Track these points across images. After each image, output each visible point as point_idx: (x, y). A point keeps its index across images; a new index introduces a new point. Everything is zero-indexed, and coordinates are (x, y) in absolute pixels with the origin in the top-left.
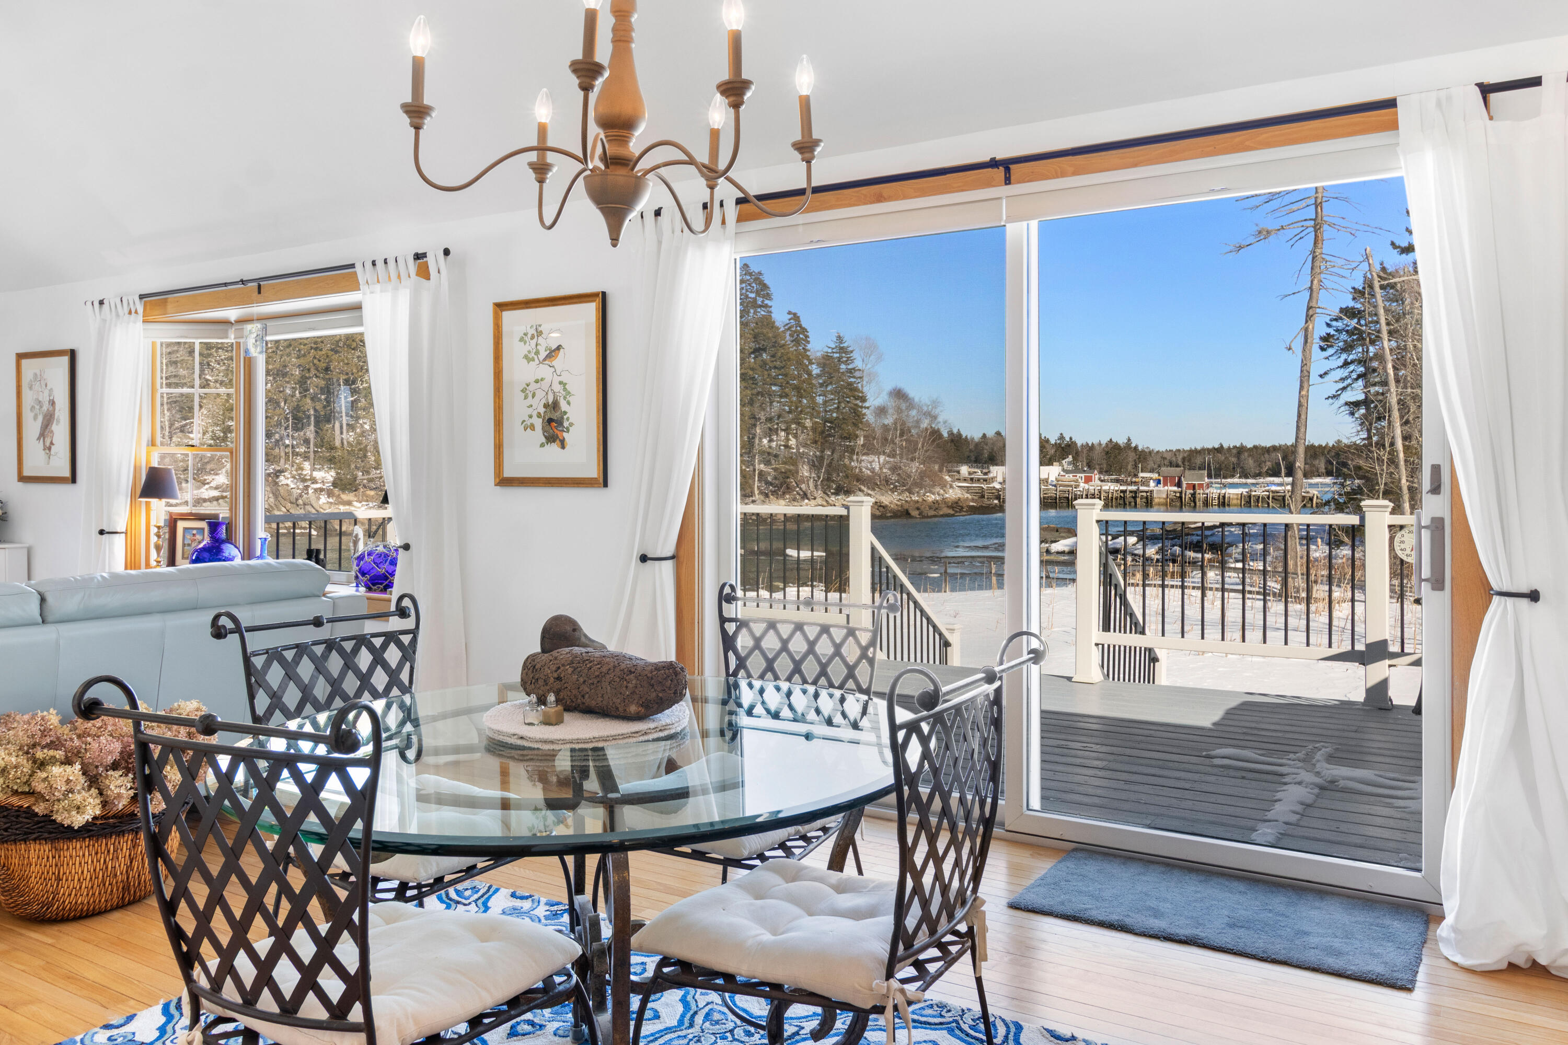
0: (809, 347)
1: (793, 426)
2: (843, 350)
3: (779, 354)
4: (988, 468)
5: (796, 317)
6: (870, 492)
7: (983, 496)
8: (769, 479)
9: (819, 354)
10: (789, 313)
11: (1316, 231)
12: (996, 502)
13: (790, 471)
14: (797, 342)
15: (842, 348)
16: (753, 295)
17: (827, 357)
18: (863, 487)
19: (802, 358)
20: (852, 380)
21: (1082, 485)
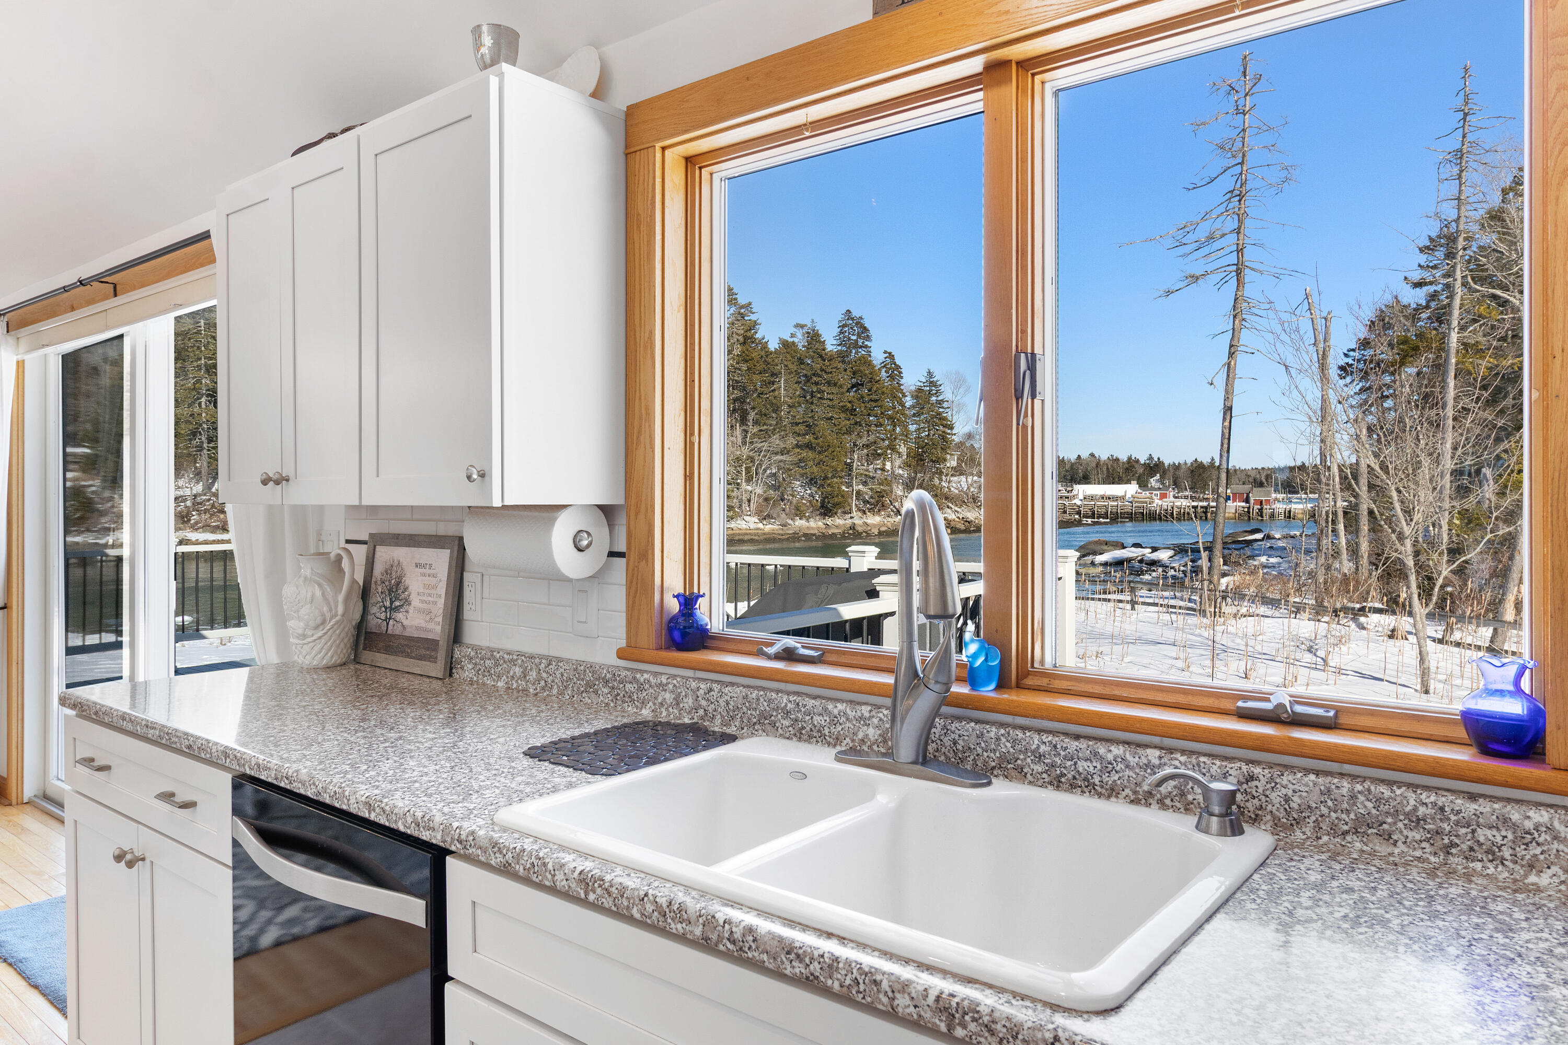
0: (902, 381)
1: (889, 451)
2: (933, 384)
3: (875, 388)
4: (1072, 486)
5: (891, 356)
6: (957, 509)
7: (1065, 512)
8: (867, 497)
9: (913, 388)
10: (885, 352)
11: (1237, 275)
12: (1077, 516)
13: (885, 491)
14: (892, 377)
15: (931, 382)
16: (854, 338)
17: (920, 390)
18: (950, 505)
19: (896, 393)
20: (941, 410)
21: (1157, 501)
